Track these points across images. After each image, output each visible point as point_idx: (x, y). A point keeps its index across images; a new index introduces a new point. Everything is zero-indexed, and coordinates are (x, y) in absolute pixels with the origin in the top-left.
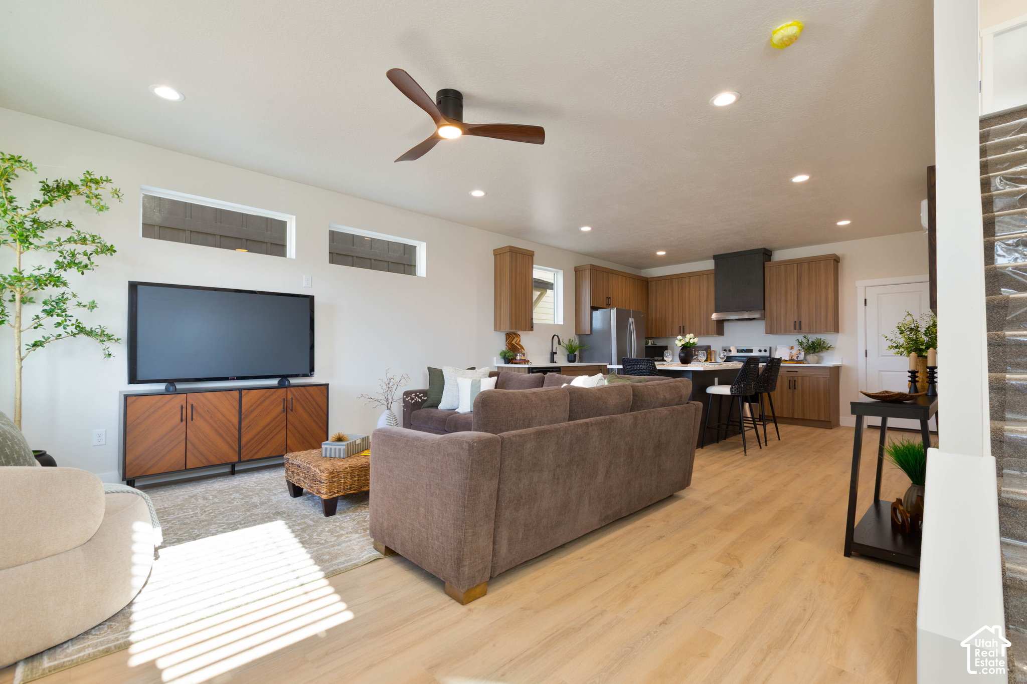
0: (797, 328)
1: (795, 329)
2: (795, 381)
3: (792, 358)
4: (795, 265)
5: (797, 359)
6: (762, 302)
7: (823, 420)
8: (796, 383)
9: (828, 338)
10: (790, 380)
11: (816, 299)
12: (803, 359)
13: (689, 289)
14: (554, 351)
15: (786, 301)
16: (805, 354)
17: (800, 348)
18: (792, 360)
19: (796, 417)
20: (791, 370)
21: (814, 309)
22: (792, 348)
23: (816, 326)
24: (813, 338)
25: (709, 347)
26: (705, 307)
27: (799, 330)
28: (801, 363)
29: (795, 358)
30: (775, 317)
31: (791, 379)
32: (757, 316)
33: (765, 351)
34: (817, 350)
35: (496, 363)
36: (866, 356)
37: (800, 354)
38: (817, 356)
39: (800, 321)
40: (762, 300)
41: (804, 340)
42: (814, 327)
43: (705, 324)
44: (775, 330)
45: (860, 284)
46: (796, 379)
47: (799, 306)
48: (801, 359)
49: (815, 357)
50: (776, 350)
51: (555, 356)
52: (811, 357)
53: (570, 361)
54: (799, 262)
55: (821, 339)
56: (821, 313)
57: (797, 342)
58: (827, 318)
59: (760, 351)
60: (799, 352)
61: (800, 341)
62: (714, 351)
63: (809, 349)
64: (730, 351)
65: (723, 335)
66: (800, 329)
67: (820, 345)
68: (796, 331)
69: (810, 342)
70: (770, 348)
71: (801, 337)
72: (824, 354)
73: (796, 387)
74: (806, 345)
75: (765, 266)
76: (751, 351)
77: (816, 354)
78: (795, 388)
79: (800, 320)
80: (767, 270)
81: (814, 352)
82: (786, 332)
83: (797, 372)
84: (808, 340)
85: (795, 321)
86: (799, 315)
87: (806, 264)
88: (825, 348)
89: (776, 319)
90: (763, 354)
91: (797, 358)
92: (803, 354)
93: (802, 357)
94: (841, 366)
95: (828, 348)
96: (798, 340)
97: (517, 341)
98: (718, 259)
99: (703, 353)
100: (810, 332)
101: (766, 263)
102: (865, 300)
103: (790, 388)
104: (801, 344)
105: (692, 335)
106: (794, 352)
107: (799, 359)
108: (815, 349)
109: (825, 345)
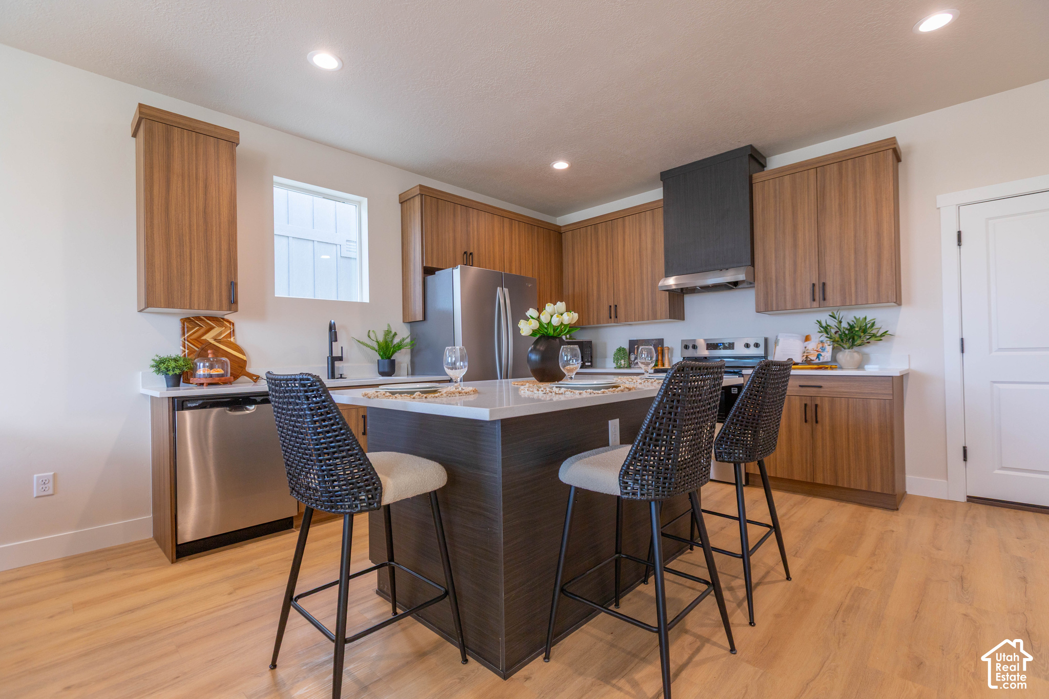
0: (817, 298)
1: (814, 300)
2: (816, 406)
3: (807, 357)
4: (813, 171)
5: (817, 361)
6: (749, 251)
7: (879, 491)
8: (819, 410)
9: (880, 316)
10: (806, 405)
11: (855, 236)
12: (830, 360)
13: (624, 239)
14: (337, 353)
15: (795, 245)
16: (833, 348)
17: (823, 338)
18: (807, 362)
19: (819, 480)
20: (808, 384)
21: (853, 257)
22: (807, 338)
23: (856, 292)
24: (849, 317)
25: (661, 341)
26: (650, 269)
27: (822, 301)
28: (826, 368)
29: (813, 357)
30: (774, 277)
31: (809, 403)
32: (741, 277)
33: (757, 345)
34: (858, 342)
35: (143, 387)
36: (963, 351)
37: (823, 349)
38: (858, 352)
39: (824, 284)
40: (749, 247)
41: (833, 323)
42: (853, 295)
43: (650, 299)
44: (774, 305)
45: (947, 201)
46: (818, 402)
47: (820, 254)
48: (825, 360)
49: (856, 355)
50: (776, 343)
51: (337, 364)
52: (845, 356)
53: (383, 374)
54: (819, 165)
55: (865, 318)
56: (866, 264)
57: (818, 325)
58: (879, 273)
59: (747, 346)
60: (820, 345)
61: (824, 324)
62: (669, 349)
63: (842, 340)
64: (694, 347)
65: (683, 319)
66: (824, 299)
67: (864, 331)
68: (815, 304)
69: (844, 325)
70: (766, 340)
71: (825, 318)
72: (872, 349)
73: (819, 419)
74: (836, 333)
75: (754, 181)
76: (731, 346)
77: (855, 349)
78: (817, 422)
79: (822, 281)
80: (757, 189)
81: (852, 346)
82: (796, 307)
83: (820, 387)
84: (840, 322)
85: (814, 285)
86: (821, 272)
87: (835, 167)
88: (874, 336)
89: (777, 284)
90: (753, 351)
91: (818, 357)
92: (829, 349)
93: (827, 356)
94: (907, 374)
95: (882, 336)
96: (819, 322)
97: (220, 334)
98: (669, 178)
99: (572, 350)
100: (845, 304)
101: (755, 175)
102: (959, 233)
103: (806, 421)
104: (826, 329)
105: (561, 306)
106: (812, 345)
107: (821, 360)
108: (853, 339)
109: (874, 332)
